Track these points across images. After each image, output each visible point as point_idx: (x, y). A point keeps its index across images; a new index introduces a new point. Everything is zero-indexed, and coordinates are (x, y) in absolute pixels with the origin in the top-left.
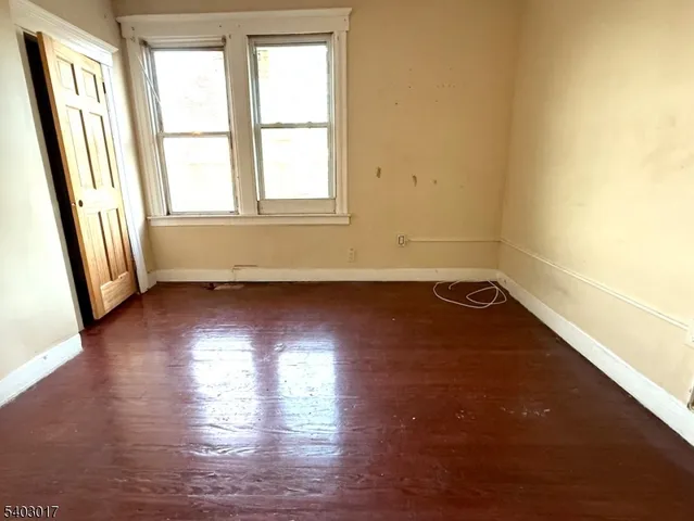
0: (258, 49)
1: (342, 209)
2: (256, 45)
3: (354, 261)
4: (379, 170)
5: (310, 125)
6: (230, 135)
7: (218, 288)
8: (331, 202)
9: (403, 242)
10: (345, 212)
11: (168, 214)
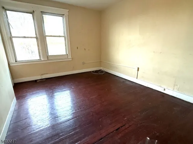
0: (43, 15)
1: (70, 57)
2: (43, 14)
3: (74, 69)
4: (77, 47)
5: (60, 36)
6: (37, 38)
7: (38, 81)
8: (67, 55)
9: (84, 63)
10: (71, 57)
11: (16, 61)
